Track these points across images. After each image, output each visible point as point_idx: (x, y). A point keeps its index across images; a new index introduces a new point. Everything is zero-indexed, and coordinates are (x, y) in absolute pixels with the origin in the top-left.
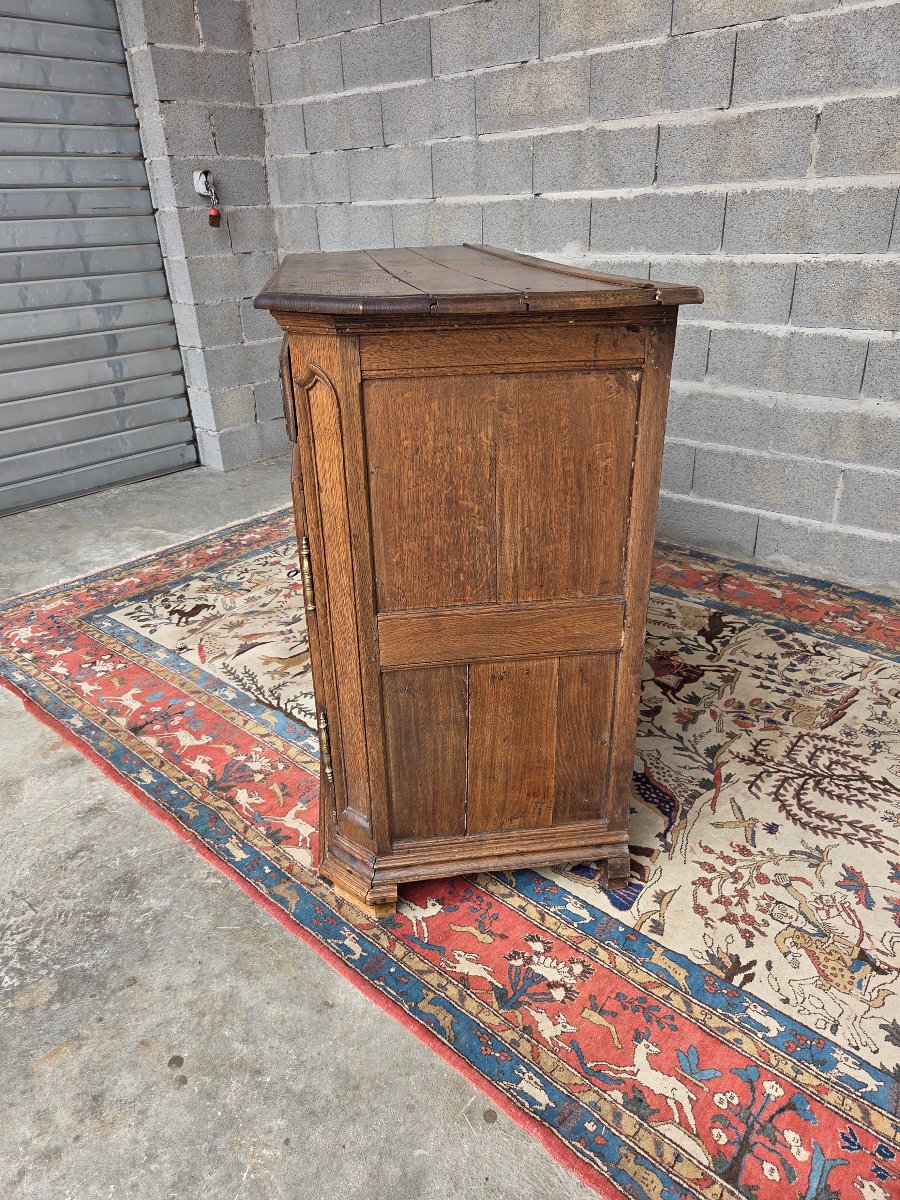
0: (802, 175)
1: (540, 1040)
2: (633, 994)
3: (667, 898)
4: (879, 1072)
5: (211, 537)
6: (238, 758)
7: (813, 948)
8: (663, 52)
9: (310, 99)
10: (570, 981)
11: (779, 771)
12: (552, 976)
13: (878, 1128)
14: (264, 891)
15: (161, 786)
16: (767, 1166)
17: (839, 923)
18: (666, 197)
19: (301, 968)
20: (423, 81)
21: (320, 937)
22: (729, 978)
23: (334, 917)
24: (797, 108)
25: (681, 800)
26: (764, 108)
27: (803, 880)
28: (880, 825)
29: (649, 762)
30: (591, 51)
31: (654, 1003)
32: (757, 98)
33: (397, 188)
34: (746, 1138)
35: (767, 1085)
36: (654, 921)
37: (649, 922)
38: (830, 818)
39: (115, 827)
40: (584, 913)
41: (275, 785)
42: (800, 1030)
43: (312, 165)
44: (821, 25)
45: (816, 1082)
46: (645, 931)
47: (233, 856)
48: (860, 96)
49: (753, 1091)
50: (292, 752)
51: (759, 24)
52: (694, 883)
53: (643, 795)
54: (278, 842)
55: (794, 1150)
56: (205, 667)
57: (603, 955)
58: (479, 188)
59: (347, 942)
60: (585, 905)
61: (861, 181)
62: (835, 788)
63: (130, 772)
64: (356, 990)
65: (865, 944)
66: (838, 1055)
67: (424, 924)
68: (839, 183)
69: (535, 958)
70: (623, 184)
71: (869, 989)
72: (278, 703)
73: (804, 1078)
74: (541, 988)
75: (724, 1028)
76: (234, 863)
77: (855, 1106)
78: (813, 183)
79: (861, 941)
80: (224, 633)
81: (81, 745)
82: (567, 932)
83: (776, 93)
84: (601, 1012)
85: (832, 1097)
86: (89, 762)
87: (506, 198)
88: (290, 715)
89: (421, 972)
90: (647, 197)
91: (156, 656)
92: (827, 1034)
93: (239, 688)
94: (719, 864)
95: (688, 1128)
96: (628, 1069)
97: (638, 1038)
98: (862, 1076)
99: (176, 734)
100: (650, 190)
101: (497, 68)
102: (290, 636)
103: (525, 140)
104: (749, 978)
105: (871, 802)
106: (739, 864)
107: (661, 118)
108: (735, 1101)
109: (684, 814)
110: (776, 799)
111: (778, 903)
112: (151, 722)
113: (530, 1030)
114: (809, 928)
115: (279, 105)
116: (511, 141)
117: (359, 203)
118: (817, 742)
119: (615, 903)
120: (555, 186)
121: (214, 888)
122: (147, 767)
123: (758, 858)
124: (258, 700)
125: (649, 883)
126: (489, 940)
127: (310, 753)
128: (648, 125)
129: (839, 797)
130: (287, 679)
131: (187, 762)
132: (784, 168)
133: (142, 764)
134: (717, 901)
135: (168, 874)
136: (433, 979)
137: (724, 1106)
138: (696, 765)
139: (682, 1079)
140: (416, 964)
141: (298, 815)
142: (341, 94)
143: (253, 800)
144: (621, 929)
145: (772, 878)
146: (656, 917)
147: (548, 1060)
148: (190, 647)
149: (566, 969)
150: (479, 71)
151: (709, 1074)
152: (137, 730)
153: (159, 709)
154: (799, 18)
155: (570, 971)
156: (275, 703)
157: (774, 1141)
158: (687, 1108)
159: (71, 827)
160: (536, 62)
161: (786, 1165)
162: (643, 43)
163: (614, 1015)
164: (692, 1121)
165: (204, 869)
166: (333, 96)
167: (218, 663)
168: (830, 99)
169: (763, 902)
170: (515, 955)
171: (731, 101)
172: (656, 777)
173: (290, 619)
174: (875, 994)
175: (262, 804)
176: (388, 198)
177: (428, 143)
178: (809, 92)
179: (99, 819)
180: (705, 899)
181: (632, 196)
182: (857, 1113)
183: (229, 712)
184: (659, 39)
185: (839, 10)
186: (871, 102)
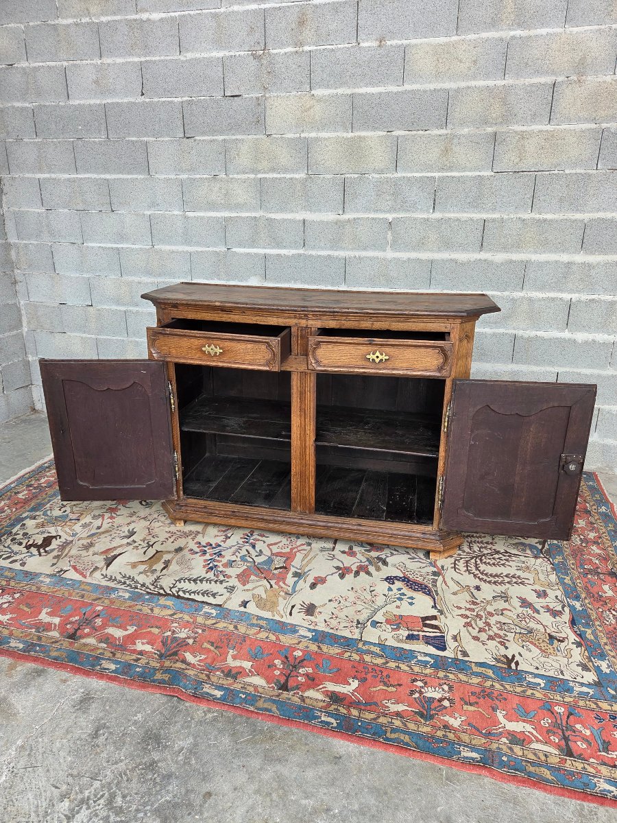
0: (385, 251)
1: (455, 730)
2: (478, 690)
3: (458, 638)
4: (589, 685)
5: (12, 485)
6: (166, 635)
7: (531, 640)
8: (303, 182)
9: (47, 176)
10: (447, 695)
11: (461, 558)
12: (437, 696)
13: (604, 708)
14: (252, 709)
15: (127, 668)
16: (579, 743)
17: (532, 625)
18: (311, 256)
19: (306, 744)
20: (142, 177)
21: (306, 722)
22: (510, 667)
23: (304, 707)
24: (380, 219)
25: (430, 586)
26: (362, 216)
27: (506, 609)
28: (519, 573)
29: (402, 570)
30: (260, 176)
31: (489, 691)
32: (358, 211)
33: (122, 237)
34: (564, 735)
35: (556, 708)
36: (460, 651)
37: (459, 653)
38: (496, 576)
39: (111, 707)
40: (428, 659)
41: (205, 644)
42: (551, 679)
43: (47, 217)
44: (388, 181)
45: (572, 700)
46: (460, 657)
47: (214, 695)
48: (410, 216)
49: (553, 714)
50: (200, 620)
51: (356, 176)
52: (464, 626)
53: (411, 588)
54: (235, 677)
55: (583, 732)
56: (89, 580)
57: (451, 676)
58: (187, 242)
59: (323, 719)
60: (426, 655)
61: (413, 255)
62: (489, 561)
63: (93, 665)
64: (347, 743)
65: (548, 631)
66: (571, 684)
67: (356, 693)
68: (404, 255)
69: (422, 690)
70: (285, 247)
71: (563, 650)
72: (164, 591)
73: (567, 699)
74: (436, 704)
75: (524, 691)
76: (218, 699)
77: (591, 703)
78: (390, 254)
79: (545, 630)
80: (84, 553)
81: (35, 660)
82: (428, 671)
83: (367, 210)
84: (471, 705)
85: (581, 703)
86: (51, 670)
87: (207, 249)
88: (179, 597)
89: (375, 719)
90: (300, 255)
91: (42, 582)
92: (561, 677)
93: (127, 588)
94: (468, 613)
95: (541, 741)
96: (500, 726)
97: (494, 709)
98: (585, 689)
99: (106, 631)
100: (301, 251)
101: (198, 176)
102: (136, 544)
103: (219, 218)
104: (517, 664)
105: (507, 563)
106: (476, 610)
107: (305, 216)
108: (550, 721)
109: (436, 591)
110: (470, 573)
111: (504, 624)
112: (79, 628)
113: (446, 727)
114: (523, 631)
115: (17, 176)
116: (209, 218)
117: (90, 245)
118: (467, 539)
119: (438, 648)
120: (240, 245)
121: (215, 719)
122: (103, 659)
123: (482, 605)
124: (148, 593)
125: (446, 633)
126: (394, 689)
127: (212, 617)
128: (298, 218)
129: (494, 564)
130: (158, 574)
131: (132, 647)
132: (374, 247)
133: (98, 658)
134: (479, 631)
135: (176, 722)
136: (382, 720)
137: (547, 725)
138: (424, 565)
139: (524, 721)
140: (369, 716)
141: (234, 658)
142: (72, 176)
143: (198, 658)
144: (450, 660)
145: (494, 612)
146: (460, 649)
147: (465, 738)
148: (65, 569)
149: (441, 690)
150: (184, 176)
151: (532, 714)
152: (73, 636)
153: (77, 618)
154: (376, 176)
155: (443, 690)
156: (162, 591)
157: (574, 732)
158: (534, 732)
159: (76, 717)
160: (224, 176)
161: (585, 739)
162: (292, 176)
163: (477, 703)
164: (540, 738)
165: (199, 710)
166: (66, 176)
167: (97, 574)
168: (395, 215)
169: (498, 625)
170: (412, 693)
171: (344, 211)
172: (411, 577)
173: (127, 533)
174: (566, 652)
175: (205, 658)
176: (115, 243)
177: (148, 213)
178: (384, 211)
179: (94, 705)
180: (475, 633)
181: (291, 254)
182: (594, 706)
183: (134, 606)
184: (301, 175)
185: (396, 175)
186: (415, 219)
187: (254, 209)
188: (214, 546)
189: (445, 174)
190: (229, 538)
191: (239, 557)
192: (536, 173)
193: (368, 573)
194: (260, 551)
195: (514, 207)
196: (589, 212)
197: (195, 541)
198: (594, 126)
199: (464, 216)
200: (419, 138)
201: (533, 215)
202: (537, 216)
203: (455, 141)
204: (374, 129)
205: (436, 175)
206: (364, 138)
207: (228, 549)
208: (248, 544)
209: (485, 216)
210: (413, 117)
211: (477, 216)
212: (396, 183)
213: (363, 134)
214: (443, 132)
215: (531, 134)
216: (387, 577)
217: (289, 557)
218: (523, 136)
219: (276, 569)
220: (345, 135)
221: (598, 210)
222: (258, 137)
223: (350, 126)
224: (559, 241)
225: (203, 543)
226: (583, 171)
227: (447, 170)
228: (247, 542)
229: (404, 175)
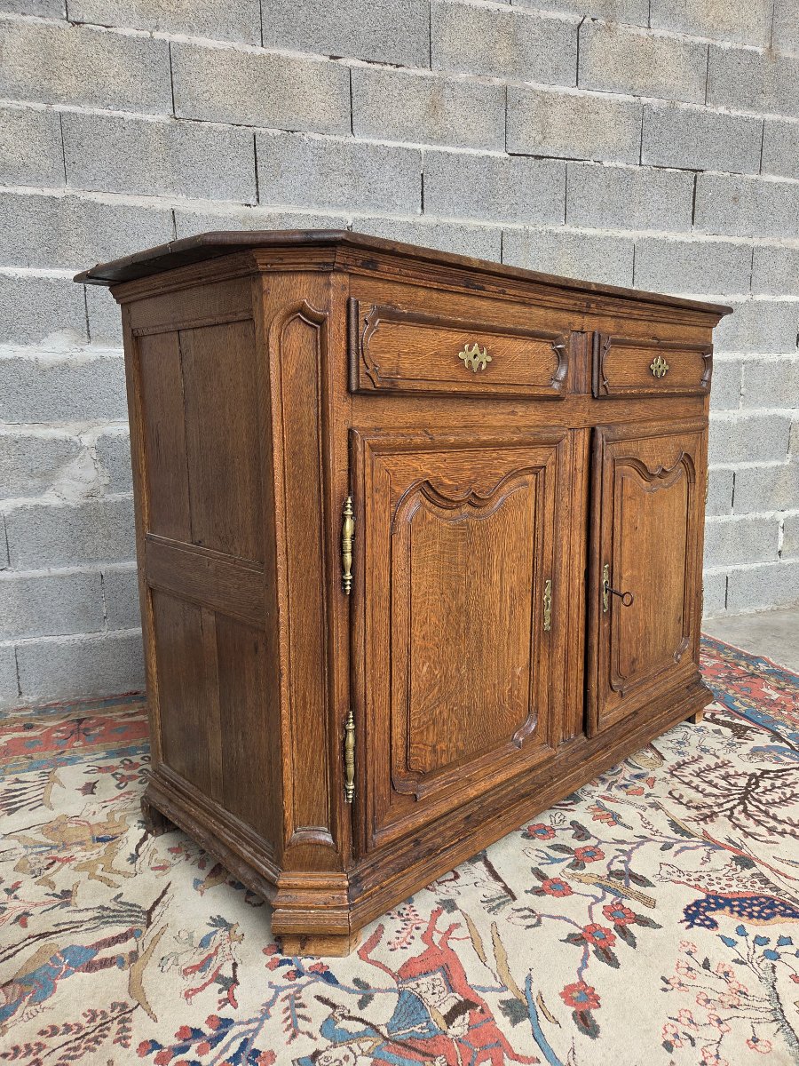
8: (165, 133)
11: (731, 811)
24: (330, 218)
25: (772, 893)
26: (295, 212)
29: (683, 880)
30: (58, 107)
32: (286, 200)
44: (339, 149)
48: (383, 216)
51: (278, 132)
53: (752, 916)
62: (769, 797)
83: (305, 200)
107: (175, 202)
128: (158, 207)
129: (783, 801)
154: (318, 137)
162: (138, 116)
168: (358, 215)
171: (258, 200)
178: (337, 206)
184: (160, 117)
185: (352, 140)
186: (392, 224)
187: (50, 180)
188: (208, 1031)
189: (436, 148)
190: (235, 981)
191: (317, 1034)
192: (566, 162)
193: (644, 922)
194: (356, 981)
195: (541, 214)
196: (637, 228)
197: (134, 1043)
198: (633, 100)
199: (472, 223)
200: (387, 78)
201: (567, 228)
202: (573, 230)
203: (447, 91)
204: (306, 47)
205: (422, 147)
206: (289, 61)
207: (261, 1021)
208: (304, 980)
209: (501, 225)
210: (372, 37)
211: (489, 225)
212: (354, 154)
213: (285, 53)
214: (425, 72)
215: (555, 97)
216: (686, 911)
217: (442, 963)
218: (545, 100)
219: (450, 1018)
220: (249, 49)
221: (647, 226)
222: (48, 21)
223: (258, 33)
224: (605, 270)
225: (169, 1040)
226: (624, 165)
227: (438, 142)
228: (299, 973)
229: (367, 141)
